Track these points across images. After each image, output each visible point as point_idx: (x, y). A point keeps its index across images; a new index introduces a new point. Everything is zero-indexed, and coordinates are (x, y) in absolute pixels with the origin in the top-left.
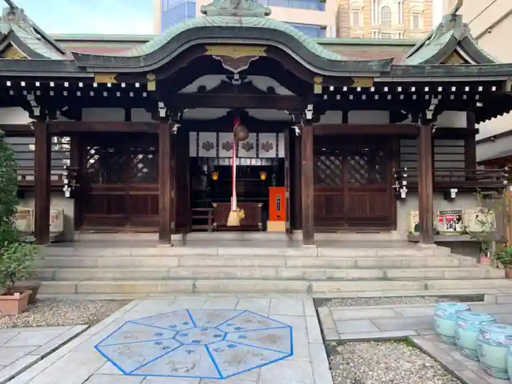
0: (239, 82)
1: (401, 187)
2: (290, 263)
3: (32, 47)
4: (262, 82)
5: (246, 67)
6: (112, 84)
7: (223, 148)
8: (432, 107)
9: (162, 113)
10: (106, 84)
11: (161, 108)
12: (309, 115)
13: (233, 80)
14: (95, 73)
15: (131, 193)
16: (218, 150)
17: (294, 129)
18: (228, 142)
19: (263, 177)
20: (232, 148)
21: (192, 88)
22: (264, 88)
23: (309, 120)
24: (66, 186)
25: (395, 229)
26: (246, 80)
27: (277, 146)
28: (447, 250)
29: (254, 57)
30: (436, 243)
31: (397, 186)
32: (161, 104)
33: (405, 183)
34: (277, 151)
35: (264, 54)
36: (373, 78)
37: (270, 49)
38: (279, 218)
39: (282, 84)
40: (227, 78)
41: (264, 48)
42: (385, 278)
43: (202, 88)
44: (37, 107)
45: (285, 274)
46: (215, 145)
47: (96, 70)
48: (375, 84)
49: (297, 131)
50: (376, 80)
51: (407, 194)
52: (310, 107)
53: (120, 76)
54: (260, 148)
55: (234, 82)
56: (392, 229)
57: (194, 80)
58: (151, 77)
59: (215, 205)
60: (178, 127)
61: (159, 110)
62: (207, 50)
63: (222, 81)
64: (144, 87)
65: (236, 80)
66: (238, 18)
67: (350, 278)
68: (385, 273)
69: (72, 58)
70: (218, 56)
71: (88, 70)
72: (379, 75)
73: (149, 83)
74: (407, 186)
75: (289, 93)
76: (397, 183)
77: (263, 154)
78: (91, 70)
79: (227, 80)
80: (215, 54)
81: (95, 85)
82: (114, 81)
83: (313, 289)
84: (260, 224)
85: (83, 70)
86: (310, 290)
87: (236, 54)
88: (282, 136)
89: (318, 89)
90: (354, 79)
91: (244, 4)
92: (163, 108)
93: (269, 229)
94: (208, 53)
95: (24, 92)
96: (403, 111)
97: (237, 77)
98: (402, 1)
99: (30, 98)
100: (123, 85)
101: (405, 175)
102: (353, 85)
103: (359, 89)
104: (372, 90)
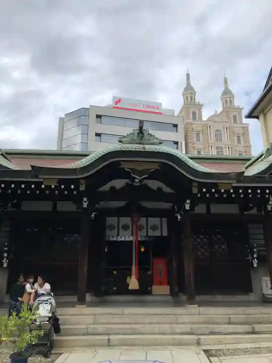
0: (138, 184)
1: (253, 259)
2: (180, 320)
4: (154, 184)
5: (146, 176)
6: (55, 186)
7: (122, 229)
8: (271, 203)
9: (85, 205)
10: (51, 186)
11: (85, 202)
12: (187, 207)
13: (134, 183)
14: (43, 179)
16: (118, 230)
17: (177, 216)
18: (126, 224)
19: (142, 250)
20: (129, 228)
21: (106, 187)
22: (155, 188)
23: (187, 210)
24: (5, 259)
25: (252, 292)
26: (143, 183)
27: (161, 228)
29: (152, 169)
31: (250, 258)
32: (85, 199)
34: (162, 231)
35: (159, 168)
36: (231, 184)
37: (162, 164)
38: (161, 283)
39: (167, 186)
40: (130, 181)
41: (158, 164)
42: (253, 332)
43: (113, 188)
46: (116, 227)
47: (45, 177)
48: (234, 188)
49: (179, 217)
50: (234, 185)
51: (258, 264)
52: (188, 201)
53: (61, 181)
54: (149, 229)
56: (249, 292)
57: (107, 183)
58: (82, 182)
59: (115, 273)
60: (95, 215)
61: (84, 203)
62: (121, 165)
63: (127, 183)
64: (77, 188)
65: (136, 183)
66: (142, 146)
67: (227, 333)
68: (253, 328)
69: (30, 169)
70: (128, 169)
71: (40, 176)
72: (235, 182)
73: (81, 186)
74: (257, 258)
75: (172, 191)
76: (250, 256)
77: (151, 233)
78: (42, 177)
79: (131, 183)
80: (127, 167)
81: (43, 186)
82: (57, 184)
83: (202, 341)
84: (149, 288)
85: (37, 177)
86: (198, 343)
87: (140, 168)
88: (164, 220)
89: (195, 190)
90: (219, 184)
91: (146, 137)
92: (86, 202)
93: (154, 293)
94: (121, 167)
96: (251, 205)
97: (137, 181)
98: (228, 127)
100: (63, 187)
101: (255, 250)
102: (218, 188)
103: (223, 191)
104: (232, 191)
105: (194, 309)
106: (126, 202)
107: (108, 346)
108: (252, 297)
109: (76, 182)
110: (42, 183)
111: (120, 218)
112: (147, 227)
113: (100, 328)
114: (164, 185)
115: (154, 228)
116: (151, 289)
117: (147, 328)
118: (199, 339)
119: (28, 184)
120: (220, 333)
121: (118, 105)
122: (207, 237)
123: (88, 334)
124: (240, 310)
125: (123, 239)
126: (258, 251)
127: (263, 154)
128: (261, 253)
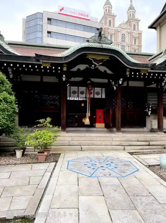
0: (94, 68)
1: (149, 111)
2: (114, 139)
4: (102, 69)
5: (101, 63)
6: (49, 67)
7: (80, 93)
8: (165, 81)
9: (64, 79)
10: (47, 67)
12: (120, 82)
14: (42, 62)
16: (78, 94)
17: (114, 88)
18: (82, 91)
19: (83, 105)
20: (84, 93)
21: (75, 69)
22: (103, 71)
23: (120, 84)
24: (17, 108)
25: (145, 127)
26: (96, 67)
27: (102, 93)
29: (105, 60)
30: (164, 132)
31: (147, 110)
32: (64, 76)
33: (150, 109)
34: (102, 95)
35: (109, 59)
36: (148, 70)
37: (111, 57)
39: (110, 70)
40: (89, 66)
41: (109, 57)
42: (149, 145)
43: (79, 70)
44: (12, 74)
45: (114, 143)
46: (77, 92)
47: (44, 61)
49: (115, 88)
50: (148, 71)
51: (151, 113)
52: (121, 79)
53: (52, 64)
54: (95, 94)
55: (92, 68)
56: (144, 127)
57: (76, 66)
58: (65, 65)
59: (76, 116)
62: (87, 56)
63: (87, 67)
65: (93, 67)
66: (101, 44)
68: (149, 143)
69: (34, 56)
70: (91, 58)
71: (40, 61)
72: (150, 69)
73: (64, 68)
74: (151, 111)
75: (112, 73)
77: (96, 96)
78: (42, 61)
79: (89, 67)
80: (90, 57)
81: (42, 67)
82: (50, 66)
83: (126, 149)
84: (94, 124)
85: (38, 61)
86: (124, 149)
87: (98, 58)
88: (104, 89)
89: (128, 73)
90: (141, 70)
91: (103, 39)
93: (96, 127)
94: (87, 57)
95: (9, 68)
96: (153, 82)
97: (93, 66)
98: (130, 32)
99: (10, 70)
100: (54, 68)
101: (150, 106)
102: (141, 73)
103: (142, 74)
104: (147, 74)
105: (120, 134)
106: (83, 78)
107: (81, 150)
108: (145, 129)
109: (61, 65)
110: (41, 65)
111: (79, 87)
112: (94, 93)
113: (76, 143)
114: (108, 70)
115: (98, 94)
116: (95, 125)
117: (99, 143)
118: (125, 147)
119: (33, 65)
121: (61, 12)
122: (126, 99)
123: (70, 145)
124: (142, 135)
125: (73, 99)
126: (152, 107)
127: (162, 53)
128: (153, 108)
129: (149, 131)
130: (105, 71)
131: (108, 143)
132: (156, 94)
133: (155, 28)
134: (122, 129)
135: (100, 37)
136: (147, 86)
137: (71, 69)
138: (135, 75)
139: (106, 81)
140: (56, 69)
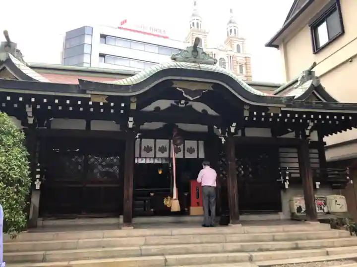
0: (184, 106)
1: (285, 180)
2: (228, 239)
3: (25, 72)
4: (199, 107)
5: (198, 97)
6: (104, 103)
7: (159, 151)
8: (309, 128)
9: (131, 125)
10: (99, 103)
12: (233, 130)
14: (91, 94)
15: (88, 185)
16: (155, 152)
17: (221, 139)
18: (163, 147)
20: (166, 151)
21: (150, 108)
22: (200, 110)
23: (232, 133)
24: (38, 180)
25: (281, 211)
26: (188, 105)
27: (198, 150)
28: (328, 226)
29: (205, 90)
30: (319, 220)
31: (282, 180)
32: (131, 119)
33: (287, 178)
34: (198, 153)
35: (212, 89)
36: (280, 108)
37: (216, 85)
40: (175, 102)
41: (212, 85)
43: (157, 109)
44: (32, 117)
46: (153, 148)
47: (93, 93)
48: (282, 112)
49: (223, 140)
50: (282, 109)
52: (234, 124)
53: (110, 98)
54: (186, 151)
55: (180, 105)
56: (279, 211)
58: (134, 100)
59: (152, 194)
60: (139, 136)
61: (129, 123)
62: (173, 84)
63: (172, 104)
64: (127, 107)
65: (182, 104)
66: (197, 65)
67: (274, 249)
68: (297, 244)
69: (77, 83)
70: (181, 88)
71: (88, 92)
72: (285, 106)
73: (132, 104)
74: (289, 181)
75: (217, 114)
76: (282, 178)
77: (188, 156)
78: (90, 92)
79: (175, 104)
80: (178, 87)
81: (91, 103)
82: (106, 101)
83: (254, 259)
85: (84, 92)
86: (251, 259)
87: (194, 88)
89: (246, 113)
90: (269, 108)
91: (201, 56)
92: (131, 122)
94: (174, 86)
95: (27, 106)
96: (289, 130)
97: (183, 102)
98: (232, 56)
99: (29, 110)
100: (112, 104)
101: (287, 173)
102: (269, 112)
103: (272, 114)
104: (280, 115)
105: (238, 228)
106: (165, 123)
107: (166, 265)
108: (281, 216)
109: (126, 100)
110: (89, 99)
111: (157, 140)
112: (184, 150)
113: (154, 249)
114: (210, 109)
115: (191, 151)
117: (199, 247)
118: (251, 256)
119: (74, 100)
120: (268, 250)
123: (141, 255)
124: (280, 228)
125: (144, 161)
126: (290, 173)
127: (297, 81)
128: (293, 175)
129: (288, 220)
130: (205, 111)
131: (218, 247)
132: (295, 150)
133: (277, 47)
134: (242, 217)
135: (195, 54)
136: (278, 137)
137: (144, 108)
138: (259, 116)
139: (204, 128)
140: (117, 107)
